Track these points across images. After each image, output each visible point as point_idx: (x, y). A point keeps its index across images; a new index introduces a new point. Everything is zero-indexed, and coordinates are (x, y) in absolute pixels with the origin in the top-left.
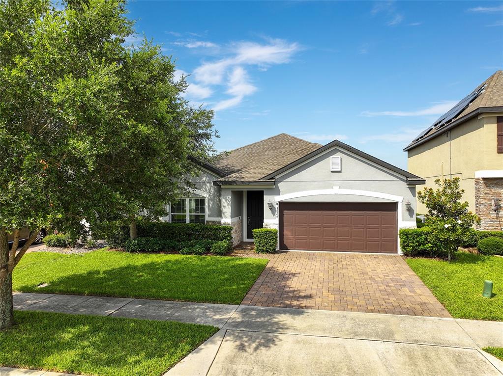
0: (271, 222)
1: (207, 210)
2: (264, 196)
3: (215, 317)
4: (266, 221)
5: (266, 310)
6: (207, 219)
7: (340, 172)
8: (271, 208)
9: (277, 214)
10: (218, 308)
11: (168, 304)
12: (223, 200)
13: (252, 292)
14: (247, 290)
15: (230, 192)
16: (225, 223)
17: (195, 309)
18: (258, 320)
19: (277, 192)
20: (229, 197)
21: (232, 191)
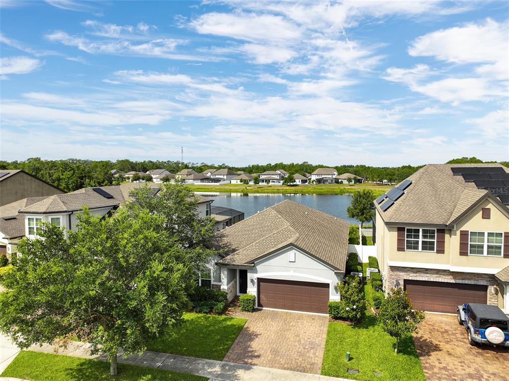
0: (252, 290)
1: (212, 277)
2: (248, 274)
3: (208, 370)
4: (249, 290)
5: (234, 366)
6: (212, 283)
7: (295, 262)
8: (252, 281)
9: (256, 285)
10: (211, 363)
11: (186, 358)
12: (222, 274)
13: (230, 351)
14: (227, 350)
15: (226, 269)
16: (223, 289)
17: (199, 364)
18: (228, 373)
19: (256, 272)
20: (226, 272)
21: (228, 269)
